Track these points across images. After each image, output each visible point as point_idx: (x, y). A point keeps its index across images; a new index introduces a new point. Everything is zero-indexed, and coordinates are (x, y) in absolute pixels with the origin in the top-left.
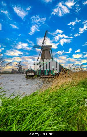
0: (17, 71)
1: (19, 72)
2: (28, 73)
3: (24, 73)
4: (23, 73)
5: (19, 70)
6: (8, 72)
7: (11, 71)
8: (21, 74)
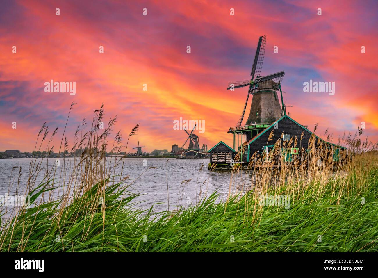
0: (186, 151)
1: (190, 154)
2: (215, 155)
3: (203, 155)
4: (201, 156)
5: (189, 149)
6: (163, 153)
7: (170, 150)
8: (195, 158)
